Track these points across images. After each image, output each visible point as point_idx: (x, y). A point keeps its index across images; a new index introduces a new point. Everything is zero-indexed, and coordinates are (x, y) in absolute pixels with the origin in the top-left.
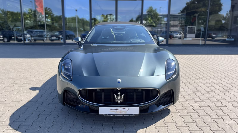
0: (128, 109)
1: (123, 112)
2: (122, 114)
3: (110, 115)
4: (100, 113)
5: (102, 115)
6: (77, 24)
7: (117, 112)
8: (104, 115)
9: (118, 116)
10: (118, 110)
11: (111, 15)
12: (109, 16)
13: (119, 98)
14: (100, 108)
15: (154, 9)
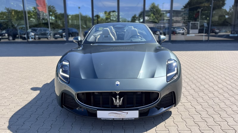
0: (127, 113)
1: (122, 116)
2: (121, 117)
3: (109, 119)
4: (98, 117)
5: (100, 119)
6: (80, 21)
7: (116, 116)
8: (103, 119)
9: (117, 120)
10: (117, 114)
11: (114, 11)
12: (111, 12)
13: (118, 102)
14: (98, 112)
15: (156, 5)
